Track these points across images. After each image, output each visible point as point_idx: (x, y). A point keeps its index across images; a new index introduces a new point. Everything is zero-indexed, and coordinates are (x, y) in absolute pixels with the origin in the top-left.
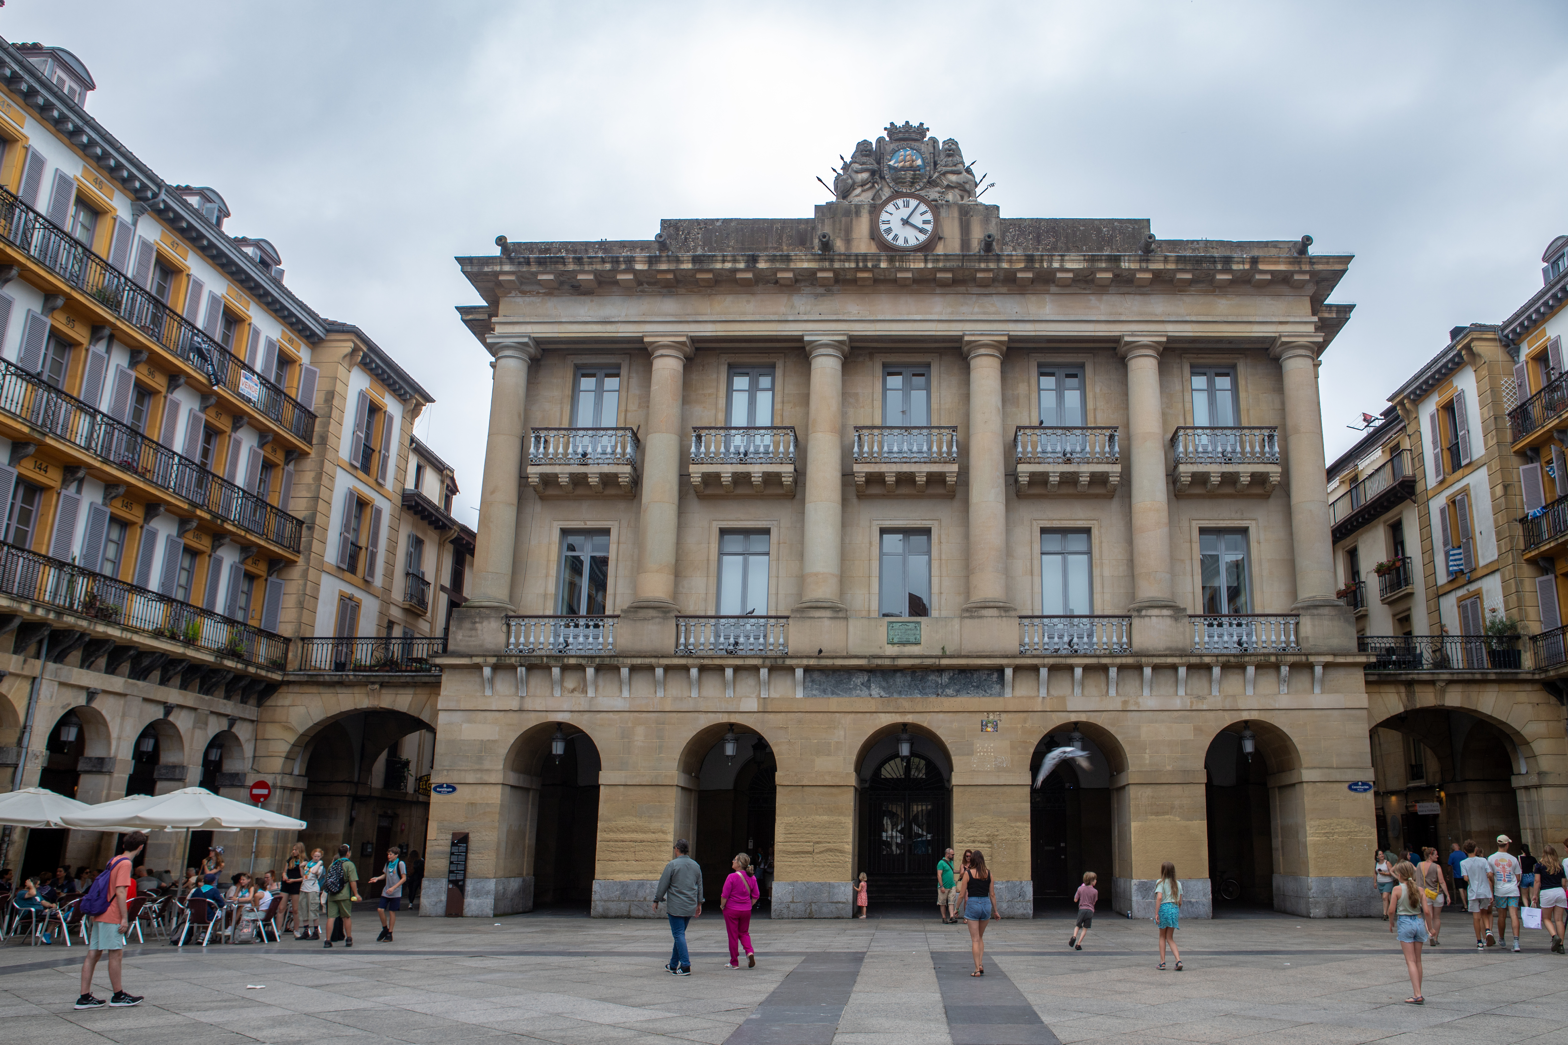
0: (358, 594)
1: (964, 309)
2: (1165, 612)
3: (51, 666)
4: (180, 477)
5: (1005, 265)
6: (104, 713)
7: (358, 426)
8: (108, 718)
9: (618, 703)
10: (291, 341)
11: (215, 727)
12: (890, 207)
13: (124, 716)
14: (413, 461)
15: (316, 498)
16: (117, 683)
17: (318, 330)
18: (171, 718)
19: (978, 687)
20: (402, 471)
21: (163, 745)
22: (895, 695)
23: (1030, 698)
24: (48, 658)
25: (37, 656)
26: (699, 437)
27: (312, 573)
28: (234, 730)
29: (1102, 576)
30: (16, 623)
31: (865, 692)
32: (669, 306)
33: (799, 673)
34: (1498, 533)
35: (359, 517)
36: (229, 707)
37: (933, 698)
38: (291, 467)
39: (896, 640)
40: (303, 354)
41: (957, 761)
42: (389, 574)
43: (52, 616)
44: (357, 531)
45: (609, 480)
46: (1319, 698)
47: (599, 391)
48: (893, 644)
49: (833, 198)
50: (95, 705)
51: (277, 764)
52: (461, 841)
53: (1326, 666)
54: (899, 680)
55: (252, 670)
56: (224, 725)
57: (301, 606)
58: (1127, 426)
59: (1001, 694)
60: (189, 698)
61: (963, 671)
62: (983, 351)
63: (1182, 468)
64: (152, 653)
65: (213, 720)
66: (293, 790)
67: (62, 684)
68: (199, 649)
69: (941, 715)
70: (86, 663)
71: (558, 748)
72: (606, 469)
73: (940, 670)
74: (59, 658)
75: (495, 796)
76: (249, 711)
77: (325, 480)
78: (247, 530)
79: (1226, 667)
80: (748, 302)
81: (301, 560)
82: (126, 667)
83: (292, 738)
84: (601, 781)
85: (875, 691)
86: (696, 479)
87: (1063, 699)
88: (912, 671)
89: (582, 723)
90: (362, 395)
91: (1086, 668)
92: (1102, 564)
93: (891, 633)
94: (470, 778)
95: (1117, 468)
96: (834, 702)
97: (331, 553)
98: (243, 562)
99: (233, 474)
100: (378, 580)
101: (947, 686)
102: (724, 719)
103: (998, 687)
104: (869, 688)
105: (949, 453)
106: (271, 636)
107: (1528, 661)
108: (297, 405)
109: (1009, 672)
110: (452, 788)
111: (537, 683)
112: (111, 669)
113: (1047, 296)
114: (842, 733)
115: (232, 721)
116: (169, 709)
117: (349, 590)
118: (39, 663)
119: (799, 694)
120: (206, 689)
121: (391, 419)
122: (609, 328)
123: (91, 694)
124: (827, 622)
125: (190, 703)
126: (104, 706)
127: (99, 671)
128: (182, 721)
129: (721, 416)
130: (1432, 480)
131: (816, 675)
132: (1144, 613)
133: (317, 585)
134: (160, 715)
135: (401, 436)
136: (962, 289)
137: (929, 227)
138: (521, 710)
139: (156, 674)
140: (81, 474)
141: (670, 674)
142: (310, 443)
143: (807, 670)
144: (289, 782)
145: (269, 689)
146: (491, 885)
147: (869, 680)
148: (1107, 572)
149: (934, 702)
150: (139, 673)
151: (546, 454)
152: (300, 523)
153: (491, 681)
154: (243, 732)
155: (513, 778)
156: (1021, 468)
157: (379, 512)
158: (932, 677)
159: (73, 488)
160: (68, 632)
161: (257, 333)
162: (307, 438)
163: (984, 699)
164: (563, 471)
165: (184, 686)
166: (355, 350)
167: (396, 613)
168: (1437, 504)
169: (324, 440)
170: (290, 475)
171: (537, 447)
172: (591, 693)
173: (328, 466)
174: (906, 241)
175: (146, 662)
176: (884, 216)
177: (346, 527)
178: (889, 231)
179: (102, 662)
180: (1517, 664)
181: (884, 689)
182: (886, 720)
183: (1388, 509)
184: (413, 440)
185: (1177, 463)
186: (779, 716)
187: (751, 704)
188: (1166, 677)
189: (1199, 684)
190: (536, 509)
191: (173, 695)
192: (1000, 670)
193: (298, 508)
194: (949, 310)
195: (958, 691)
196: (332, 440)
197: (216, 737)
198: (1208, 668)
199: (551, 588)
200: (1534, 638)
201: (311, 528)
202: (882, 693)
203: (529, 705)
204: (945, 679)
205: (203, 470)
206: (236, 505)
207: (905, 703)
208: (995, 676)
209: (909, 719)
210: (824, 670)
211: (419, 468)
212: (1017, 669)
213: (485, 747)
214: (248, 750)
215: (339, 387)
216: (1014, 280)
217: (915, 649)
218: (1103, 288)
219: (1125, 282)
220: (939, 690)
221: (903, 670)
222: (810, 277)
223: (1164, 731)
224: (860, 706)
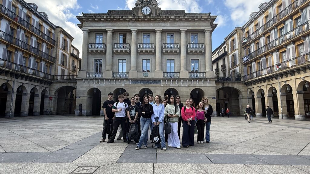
0: (64, 69)
1: (155, 25)
2: (185, 72)
3: (16, 79)
4: (34, 50)
5: (162, 18)
6: (25, 86)
7: (62, 43)
8: (26, 87)
9: (103, 85)
10: (50, 29)
11: (43, 89)
12: (144, 8)
13: (28, 87)
14: (72, 48)
15: (56, 54)
16: (27, 82)
17: (55, 27)
18: (36, 87)
19: (157, 83)
20: (70, 50)
21: (35, 91)
23: (164, 84)
24: (15, 78)
25: (14, 78)
26: (115, 45)
27: (57, 66)
28: (46, 89)
30: (10, 73)
31: (140, 83)
32: (110, 24)
33: (130, 80)
34: (239, 60)
35: (64, 57)
36: (45, 86)
37: (150, 84)
38: (52, 49)
40: (53, 31)
42: (69, 66)
43: (15, 72)
44: (64, 59)
45: (102, 51)
46: (208, 85)
47: (100, 38)
48: (144, 76)
49: (135, 7)
50: (23, 85)
51: (53, 94)
52: (81, 105)
53: (209, 80)
54: (145, 82)
55: (48, 80)
56: (44, 88)
57: (55, 70)
58: (180, 43)
59: (160, 84)
60: (39, 84)
61: (154, 80)
62: (158, 31)
63: (188, 50)
64: (32, 77)
65: (42, 87)
66: (56, 98)
67: (18, 82)
68: (39, 77)
69: (151, 87)
70: (22, 79)
71: (95, 92)
72: (101, 50)
73: (151, 80)
74: (17, 78)
75: (86, 98)
76: (48, 86)
77: (58, 51)
78: (46, 59)
79: (194, 80)
80: (122, 23)
81: (55, 64)
82: (28, 79)
83: (55, 90)
84: (101, 96)
86: (114, 51)
87: (169, 85)
88: (147, 80)
89: (98, 88)
90: (63, 38)
91: (173, 80)
92: (176, 65)
94: (82, 96)
95: (179, 50)
96: (135, 85)
97: (60, 63)
98: (46, 64)
99: (43, 50)
100: (67, 67)
101: (152, 83)
102: (119, 87)
105: (153, 47)
106: (51, 75)
107: (242, 80)
108: (52, 39)
109: (161, 81)
110: (79, 97)
111: (91, 82)
112: (26, 80)
113: (168, 23)
114: (137, 89)
115: (46, 88)
116: (35, 86)
117: (63, 68)
118: (14, 79)
119: (130, 84)
120: (41, 83)
121: (68, 42)
122: (100, 28)
123: (23, 84)
124: (134, 73)
125: (39, 85)
126: (25, 85)
127: (24, 80)
128: (38, 88)
129: (118, 42)
130: (230, 52)
132: (182, 72)
133: (58, 68)
134: (34, 87)
135: (70, 45)
136: (155, 22)
137: (150, 11)
138: (89, 86)
139: (33, 81)
140: (18, 50)
141: (111, 81)
142: (55, 45)
143: (131, 80)
144: (55, 97)
145: (51, 83)
146: (86, 111)
149: (150, 85)
150: (30, 80)
151: (91, 47)
152: (54, 58)
153: (84, 82)
154: (47, 89)
155: (88, 96)
156: (164, 50)
157: (67, 56)
159: (17, 52)
160: (18, 74)
161: (45, 28)
162: (54, 45)
163: (158, 85)
164: (94, 50)
165: (37, 83)
166: (61, 30)
167: (71, 72)
168: (230, 56)
169: (57, 45)
170: (52, 50)
171: (90, 46)
172: (99, 83)
173: (58, 49)
175: (31, 79)
176: (143, 10)
177: (62, 58)
178: (144, 12)
179: (24, 79)
180: (240, 80)
181: (143, 83)
182: (143, 87)
183: (223, 56)
184: (72, 45)
185: (188, 49)
186: (128, 87)
187: (123, 85)
188: (185, 82)
189: (190, 83)
190: (90, 56)
191: (36, 84)
192: (160, 80)
193: (54, 56)
194: (153, 25)
195: (154, 83)
196: (58, 45)
197: (43, 90)
198: (191, 80)
199: (93, 68)
200: (243, 76)
201: (56, 59)
203: (90, 85)
204: (152, 82)
205: (38, 50)
206: (44, 55)
207: (146, 85)
209: (146, 87)
210: (134, 80)
211: (73, 49)
213: (84, 91)
214: (49, 92)
215: (59, 37)
216: (163, 20)
217: (147, 77)
218: (177, 21)
219: (181, 20)
220: (151, 83)
221: (145, 80)
222: (131, 19)
223: (184, 89)
224: (139, 85)
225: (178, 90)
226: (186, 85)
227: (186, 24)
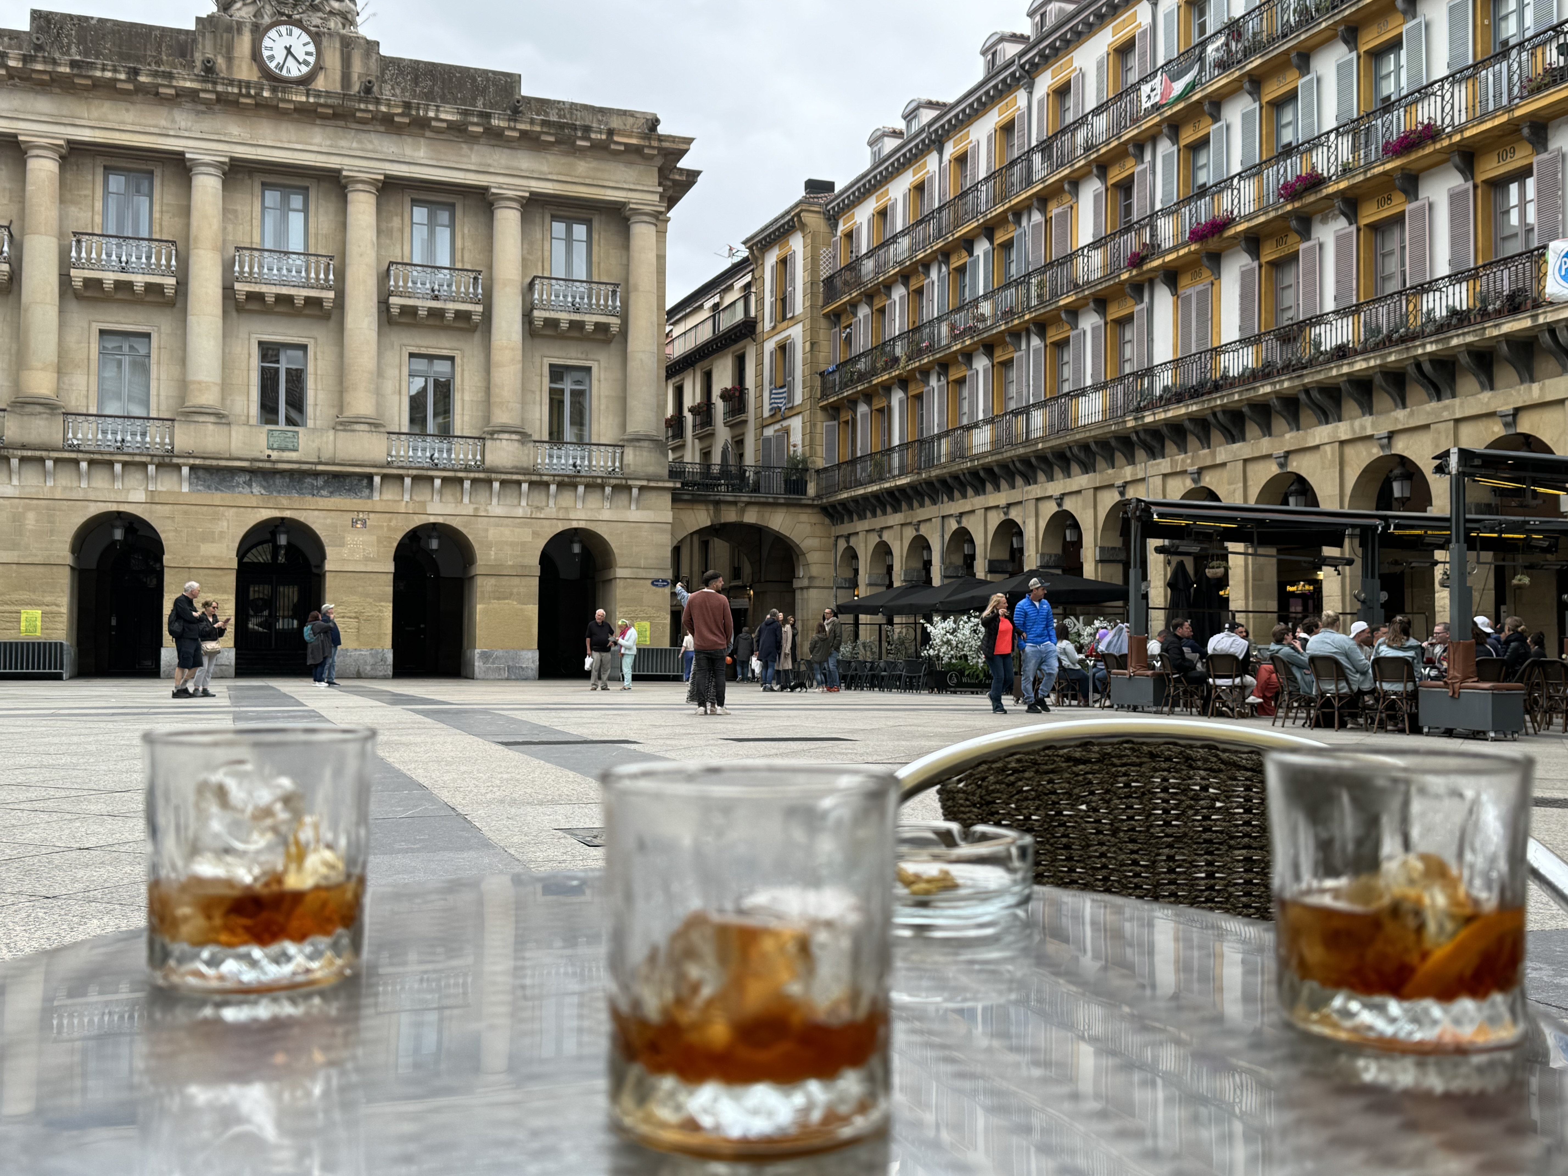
1: (343, 143)
2: (514, 437)
5: (383, 109)
12: (273, 33)
19: (349, 490)
22: (275, 494)
23: (395, 501)
26: (79, 242)
29: (463, 400)
31: (247, 490)
32: (44, 105)
33: (185, 470)
34: (804, 382)
37: (309, 498)
39: (275, 446)
41: (329, 551)
46: (634, 514)
48: (273, 449)
53: (642, 488)
54: (278, 481)
58: (490, 267)
59: (370, 497)
61: (336, 476)
62: (360, 186)
63: (536, 313)
69: (316, 513)
73: (316, 474)
79: (561, 485)
80: (127, 110)
85: (256, 489)
86: (78, 284)
87: (424, 504)
88: (291, 473)
91: (444, 480)
92: (463, 390)
93: (271, 439)
95: (480, 308)
96: (218, 497)
101: (322, 488)
102: (113, 507)
103: (367, 491)
104: (250, 486)
105: (326, 279)
107: (811, 489)
109: (377, 480)
113: (422, 140)
114: (225, 524)
119: (185, 488)
124: (211, 427)
130: (767, 325)
131: (201, 473)
132: (496, 436)
136: (342, 123)
137: (312, 60)
141: (60, 465)
143: (192, 468)
147: (250, 480)
148: (467, 397)
149: (310, 501)
156: (393, 300)
158: (308, 480)
163: (355, 501)
168: (770, 347)
174: (289, 71)
176: (266, 42)
178: (272, 58)
180: (805, 491)
181: (264, 488)
182: (266, 514)
183: (737, 341)
185: (532, 308)
186: (167, 507)
187: (139, 496)
188: (511, 491)
189: (538, 497)
192: (370, 477)
194: (328, 142)
195: (331, 493)
198: (547, 485)
200: (817, 472)
202: (263, 492)
204: (320, 482)
207: (284, 501)
208: (365, 482)
209: (287, 514)
210: (208, 469)
212: (384, 477)
216: (393, 121)
217: (293, 455)
218: (473, 139)
219: (495, 137)
220: (315, 491)
221: (282, 473)
222: (192, 95)
223: (508, 533)
224: (241, 500)
225: (470, 537)
226: (520, 512)
227: (525, 161)
